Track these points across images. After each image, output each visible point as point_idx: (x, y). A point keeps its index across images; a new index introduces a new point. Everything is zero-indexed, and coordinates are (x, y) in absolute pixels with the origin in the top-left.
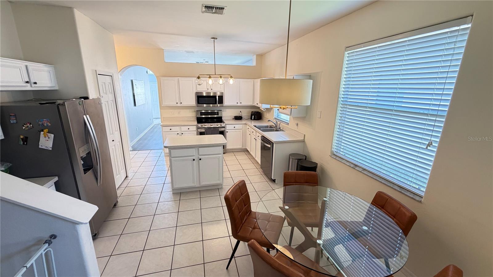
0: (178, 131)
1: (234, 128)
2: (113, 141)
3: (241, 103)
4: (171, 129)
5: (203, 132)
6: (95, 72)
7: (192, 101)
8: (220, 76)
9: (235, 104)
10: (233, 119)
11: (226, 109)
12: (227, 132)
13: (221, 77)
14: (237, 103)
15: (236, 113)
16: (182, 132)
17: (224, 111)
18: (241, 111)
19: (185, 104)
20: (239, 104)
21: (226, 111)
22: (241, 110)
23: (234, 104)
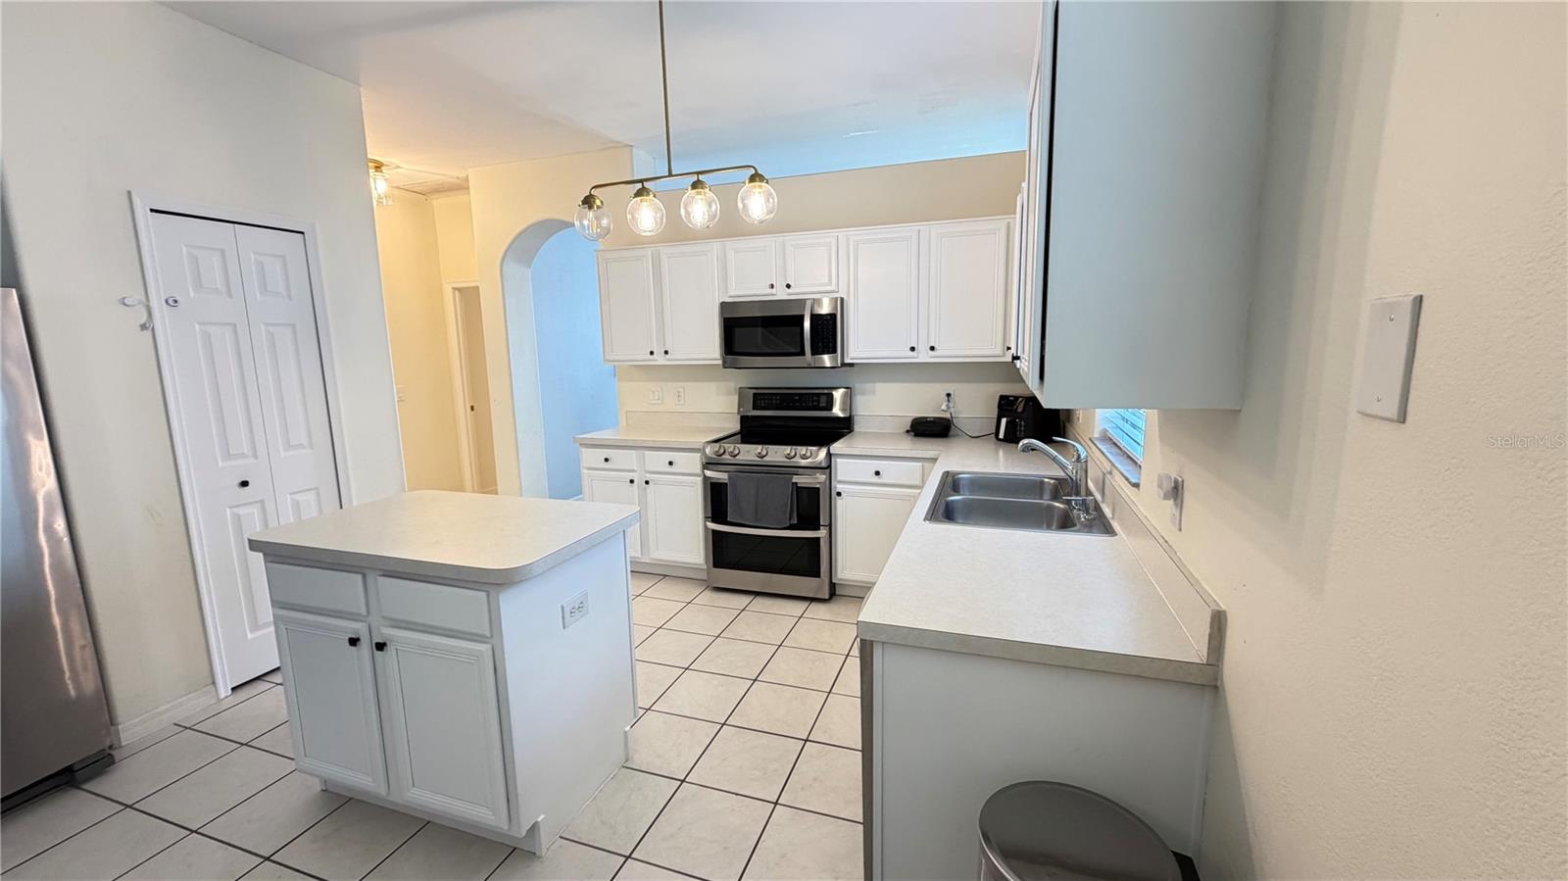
0: (633, 471)
1: (876, 479)
2: (245, 484)
3: (932, 348)
4: (606, 460)
5: (721, 484)
6: (126, 197)
7: (709, 345)
8: (694, 178)
9: (902, 355)
10: (908, 431)
11: (874, 382)
12: (839, 494)
13: (696, 185)
14: (913, 349)
15: (925, 401)
16: (648, 477)
17: (863, 393)
18: (949, 395)
19: (680, 356)
20: (924, 356)
21: (874, 393)
22: (950, 388)
23: (898, 353)
